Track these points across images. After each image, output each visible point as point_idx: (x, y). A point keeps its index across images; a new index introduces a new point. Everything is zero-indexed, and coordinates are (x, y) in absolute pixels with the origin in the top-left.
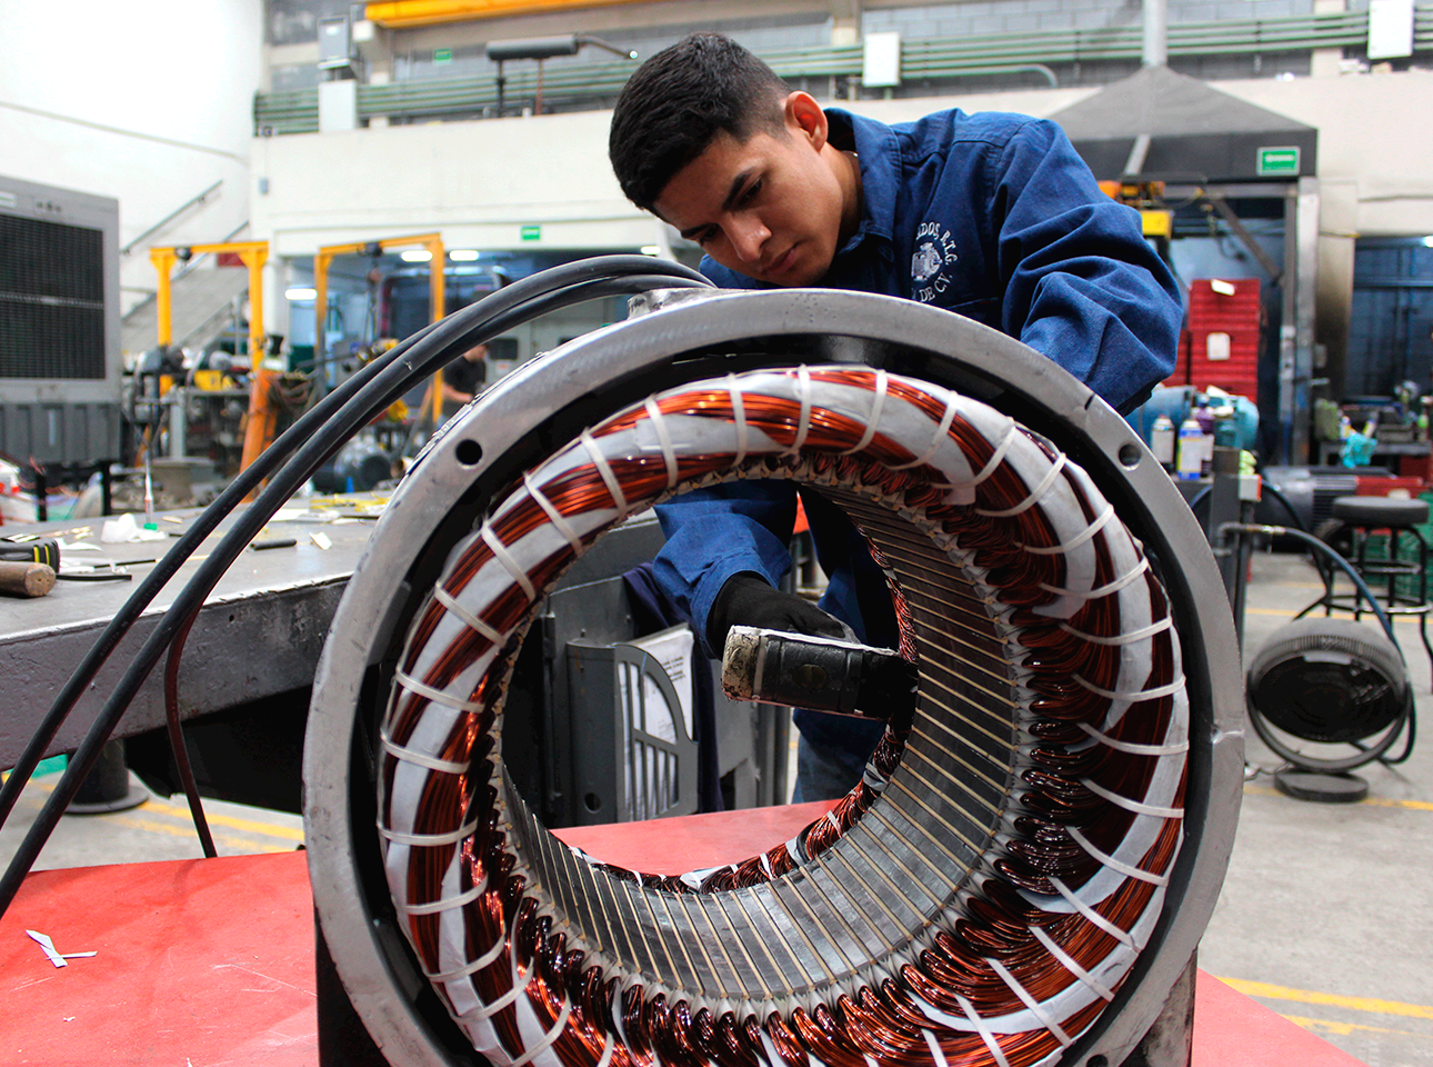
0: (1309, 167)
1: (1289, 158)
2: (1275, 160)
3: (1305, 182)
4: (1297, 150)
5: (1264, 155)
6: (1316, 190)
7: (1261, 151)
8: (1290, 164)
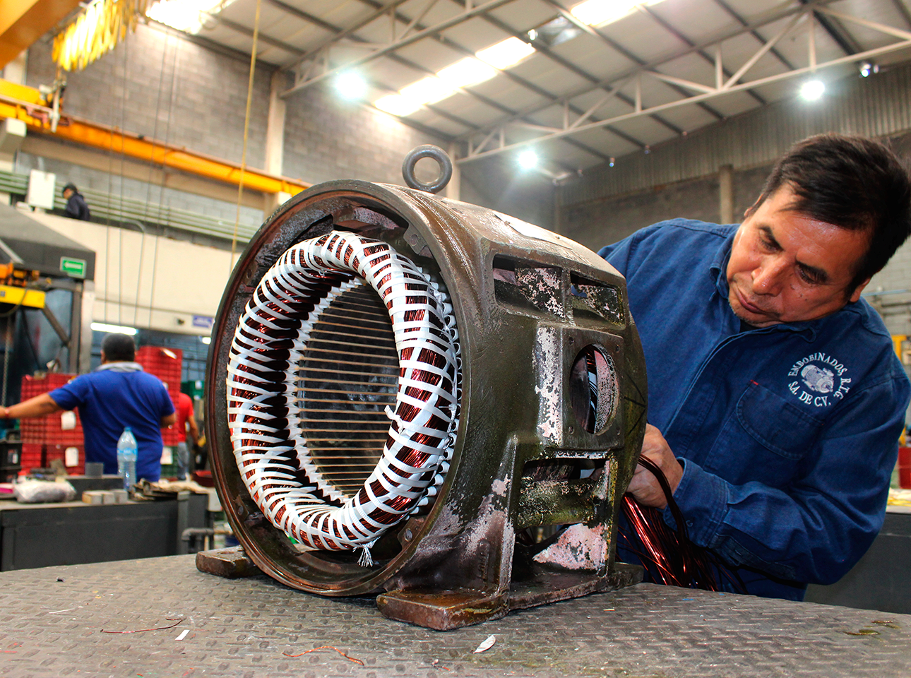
0: (90, 275)
1: (79, 267)
2: (72, 266)
3: (87, 284)
4: (84, 263)
5: (65, 262)
6: (92, 290)
7: (63, 259)
8: (80, 271)
